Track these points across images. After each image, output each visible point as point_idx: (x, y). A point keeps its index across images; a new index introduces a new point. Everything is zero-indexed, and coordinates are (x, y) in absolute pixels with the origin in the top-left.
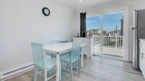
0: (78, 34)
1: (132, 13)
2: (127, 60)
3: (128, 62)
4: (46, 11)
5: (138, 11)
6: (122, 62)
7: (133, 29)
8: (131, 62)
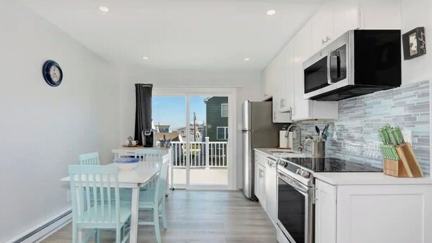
0: (130, 138)
1: (243, 105)
2: (235, 189)
3: (237, 191)
4: (54, 73)
5: (252, 103)
6: (227, 193)
7: (244, 131)
8: (242, 191)
